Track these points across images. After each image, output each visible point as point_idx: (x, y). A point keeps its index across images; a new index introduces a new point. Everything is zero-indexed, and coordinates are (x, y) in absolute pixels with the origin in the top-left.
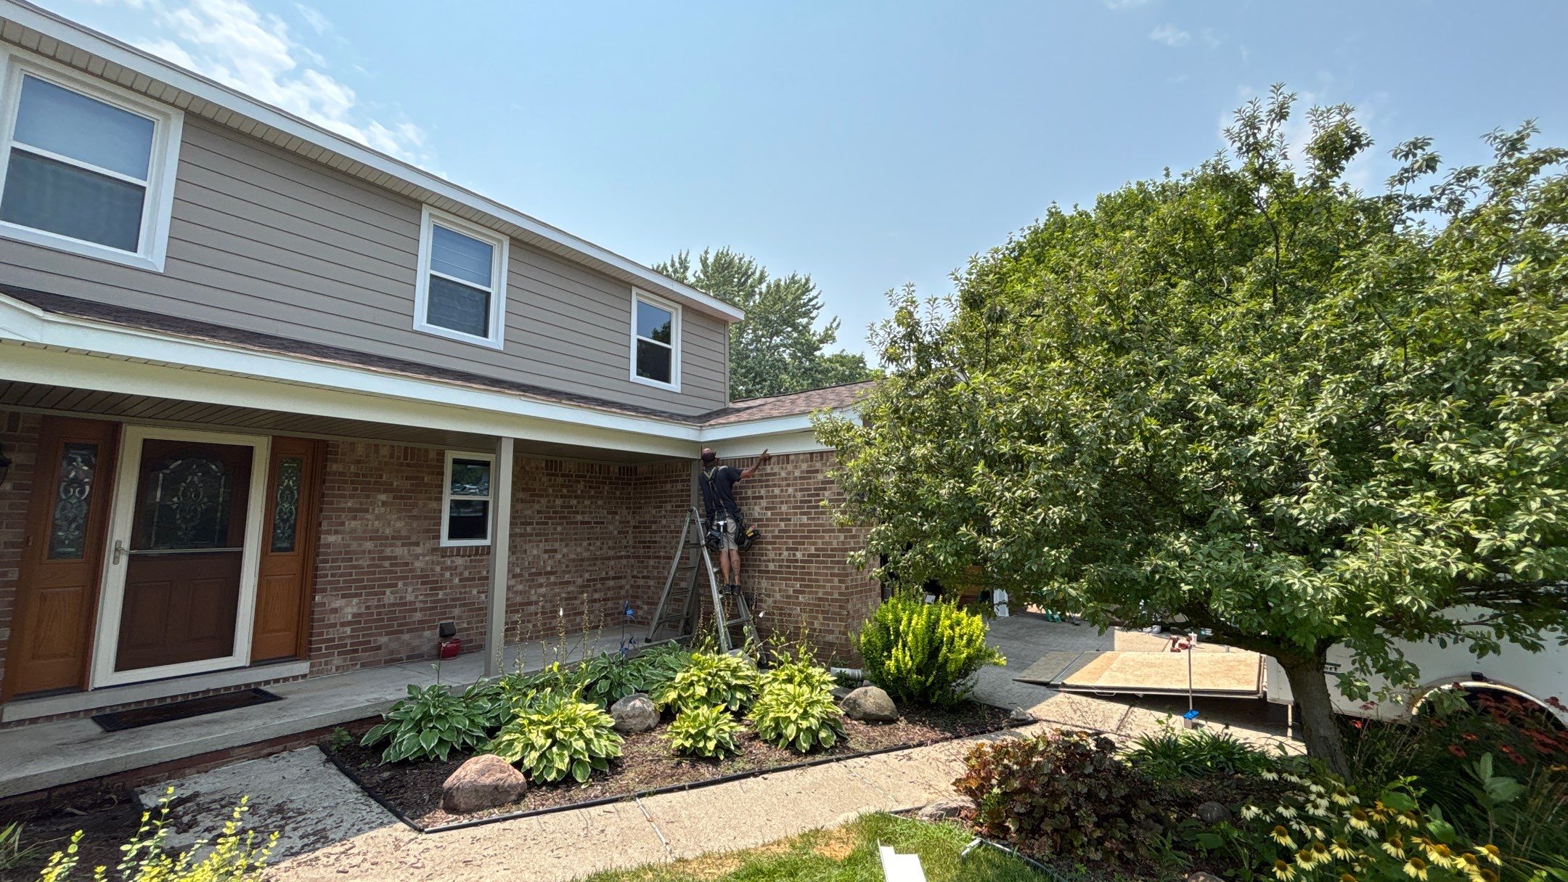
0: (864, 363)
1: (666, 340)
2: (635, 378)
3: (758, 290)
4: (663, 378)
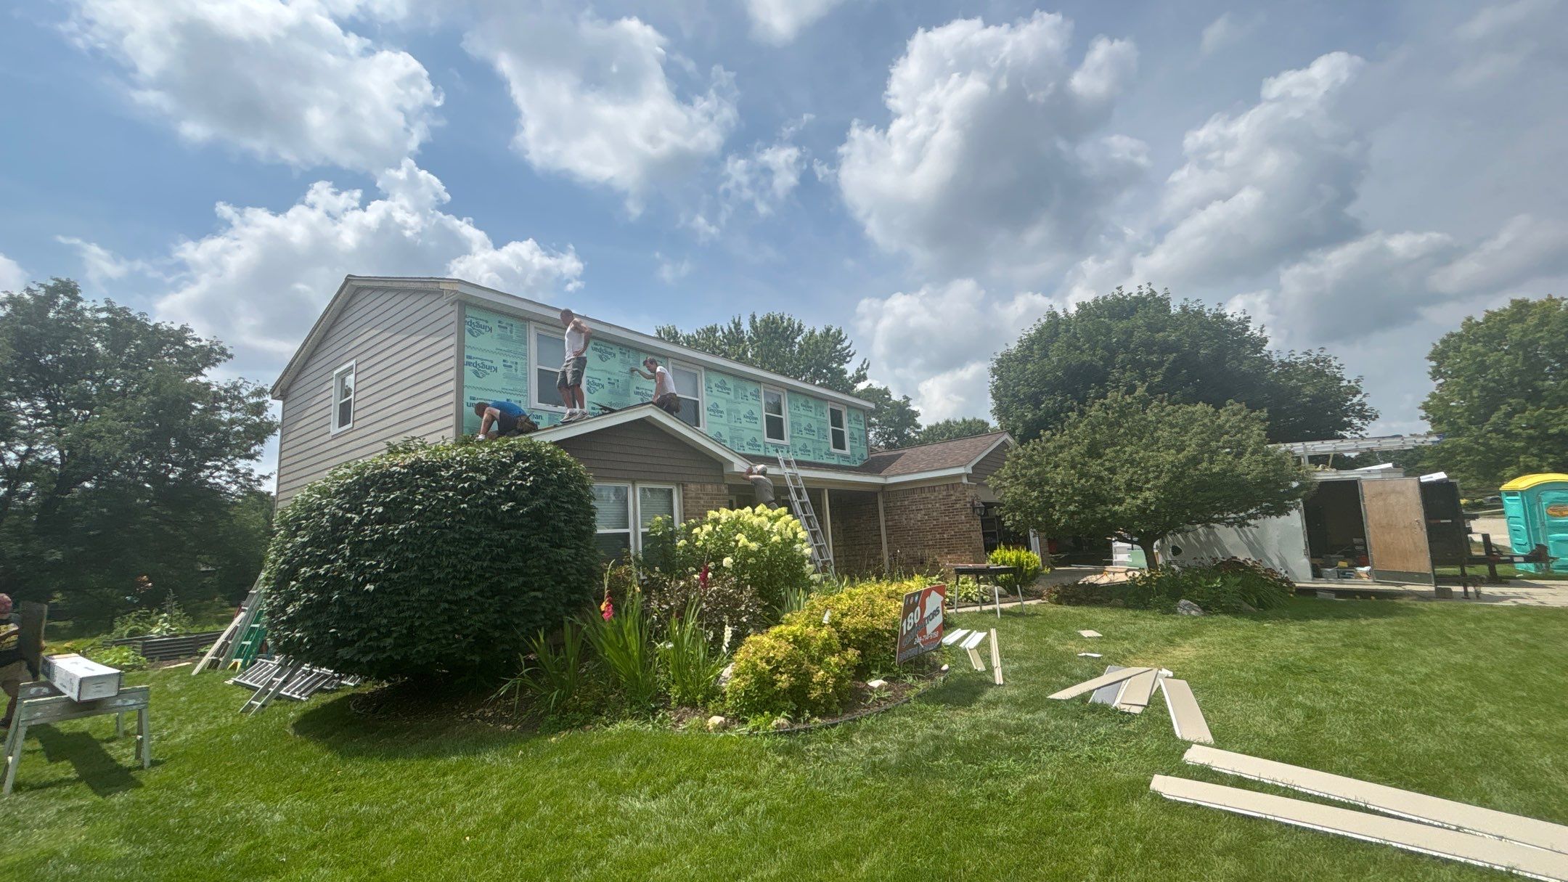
1: (842, 427)
2: (833, 450)
3: (797, 340)
4: (843, 448)
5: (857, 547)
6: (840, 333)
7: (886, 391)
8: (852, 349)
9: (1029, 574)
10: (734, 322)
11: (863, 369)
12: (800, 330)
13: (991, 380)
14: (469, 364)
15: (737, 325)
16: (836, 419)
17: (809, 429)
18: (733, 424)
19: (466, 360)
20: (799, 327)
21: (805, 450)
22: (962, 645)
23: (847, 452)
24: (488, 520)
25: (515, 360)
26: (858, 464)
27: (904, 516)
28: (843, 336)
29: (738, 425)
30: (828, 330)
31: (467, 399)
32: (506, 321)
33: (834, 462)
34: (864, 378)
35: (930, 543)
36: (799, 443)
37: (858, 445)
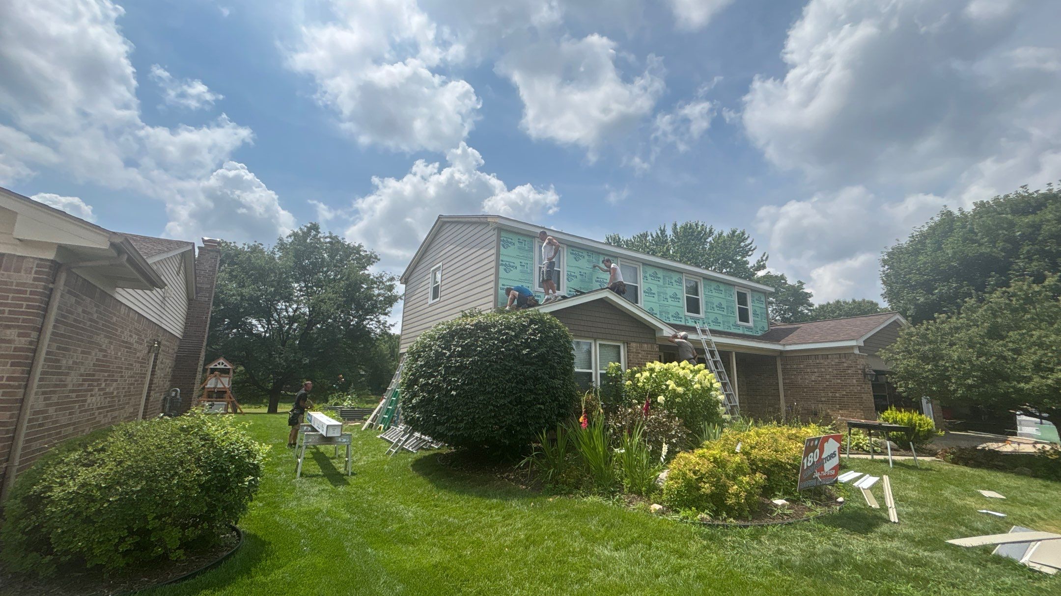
0: (784, 279)
1: (746, 305)
2: (739, 323)
3: (708, 240)
4: (747, 321)
5: (758, 397)
6: (743, 234)
7: (782, 277)
8: (753, 246)
9: (921, 434)
10: (660, 230)
11: (762, 260)
12: (711, 232)
13: (882, 269)
14: (502, 265)
15: (663, 231)
16: (742, 299)
17: (720, 306)
18: (662, 302)
19: (501, 262)
20: (710, 231)
21: (716, 321)
22: (855, 484)
23: (751, 324)
24: (515, 358)
25: (526, 262)
26: (760, 333)
27: (800, 377)
28: (746, 236)
29: (665, 303)
30: (734, 232)
31: (500, 286)
32: (522, 238)
33: (740, 332)
34: (764, 267)
35: (823, 399)
36: (712, 317)
37: (759, 319)
